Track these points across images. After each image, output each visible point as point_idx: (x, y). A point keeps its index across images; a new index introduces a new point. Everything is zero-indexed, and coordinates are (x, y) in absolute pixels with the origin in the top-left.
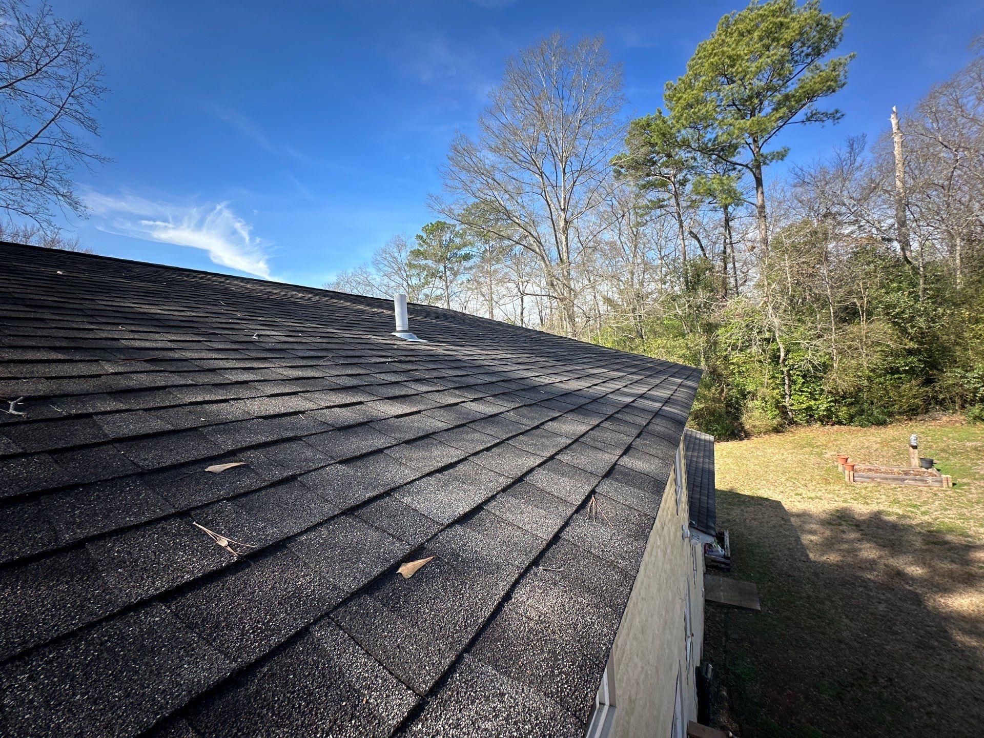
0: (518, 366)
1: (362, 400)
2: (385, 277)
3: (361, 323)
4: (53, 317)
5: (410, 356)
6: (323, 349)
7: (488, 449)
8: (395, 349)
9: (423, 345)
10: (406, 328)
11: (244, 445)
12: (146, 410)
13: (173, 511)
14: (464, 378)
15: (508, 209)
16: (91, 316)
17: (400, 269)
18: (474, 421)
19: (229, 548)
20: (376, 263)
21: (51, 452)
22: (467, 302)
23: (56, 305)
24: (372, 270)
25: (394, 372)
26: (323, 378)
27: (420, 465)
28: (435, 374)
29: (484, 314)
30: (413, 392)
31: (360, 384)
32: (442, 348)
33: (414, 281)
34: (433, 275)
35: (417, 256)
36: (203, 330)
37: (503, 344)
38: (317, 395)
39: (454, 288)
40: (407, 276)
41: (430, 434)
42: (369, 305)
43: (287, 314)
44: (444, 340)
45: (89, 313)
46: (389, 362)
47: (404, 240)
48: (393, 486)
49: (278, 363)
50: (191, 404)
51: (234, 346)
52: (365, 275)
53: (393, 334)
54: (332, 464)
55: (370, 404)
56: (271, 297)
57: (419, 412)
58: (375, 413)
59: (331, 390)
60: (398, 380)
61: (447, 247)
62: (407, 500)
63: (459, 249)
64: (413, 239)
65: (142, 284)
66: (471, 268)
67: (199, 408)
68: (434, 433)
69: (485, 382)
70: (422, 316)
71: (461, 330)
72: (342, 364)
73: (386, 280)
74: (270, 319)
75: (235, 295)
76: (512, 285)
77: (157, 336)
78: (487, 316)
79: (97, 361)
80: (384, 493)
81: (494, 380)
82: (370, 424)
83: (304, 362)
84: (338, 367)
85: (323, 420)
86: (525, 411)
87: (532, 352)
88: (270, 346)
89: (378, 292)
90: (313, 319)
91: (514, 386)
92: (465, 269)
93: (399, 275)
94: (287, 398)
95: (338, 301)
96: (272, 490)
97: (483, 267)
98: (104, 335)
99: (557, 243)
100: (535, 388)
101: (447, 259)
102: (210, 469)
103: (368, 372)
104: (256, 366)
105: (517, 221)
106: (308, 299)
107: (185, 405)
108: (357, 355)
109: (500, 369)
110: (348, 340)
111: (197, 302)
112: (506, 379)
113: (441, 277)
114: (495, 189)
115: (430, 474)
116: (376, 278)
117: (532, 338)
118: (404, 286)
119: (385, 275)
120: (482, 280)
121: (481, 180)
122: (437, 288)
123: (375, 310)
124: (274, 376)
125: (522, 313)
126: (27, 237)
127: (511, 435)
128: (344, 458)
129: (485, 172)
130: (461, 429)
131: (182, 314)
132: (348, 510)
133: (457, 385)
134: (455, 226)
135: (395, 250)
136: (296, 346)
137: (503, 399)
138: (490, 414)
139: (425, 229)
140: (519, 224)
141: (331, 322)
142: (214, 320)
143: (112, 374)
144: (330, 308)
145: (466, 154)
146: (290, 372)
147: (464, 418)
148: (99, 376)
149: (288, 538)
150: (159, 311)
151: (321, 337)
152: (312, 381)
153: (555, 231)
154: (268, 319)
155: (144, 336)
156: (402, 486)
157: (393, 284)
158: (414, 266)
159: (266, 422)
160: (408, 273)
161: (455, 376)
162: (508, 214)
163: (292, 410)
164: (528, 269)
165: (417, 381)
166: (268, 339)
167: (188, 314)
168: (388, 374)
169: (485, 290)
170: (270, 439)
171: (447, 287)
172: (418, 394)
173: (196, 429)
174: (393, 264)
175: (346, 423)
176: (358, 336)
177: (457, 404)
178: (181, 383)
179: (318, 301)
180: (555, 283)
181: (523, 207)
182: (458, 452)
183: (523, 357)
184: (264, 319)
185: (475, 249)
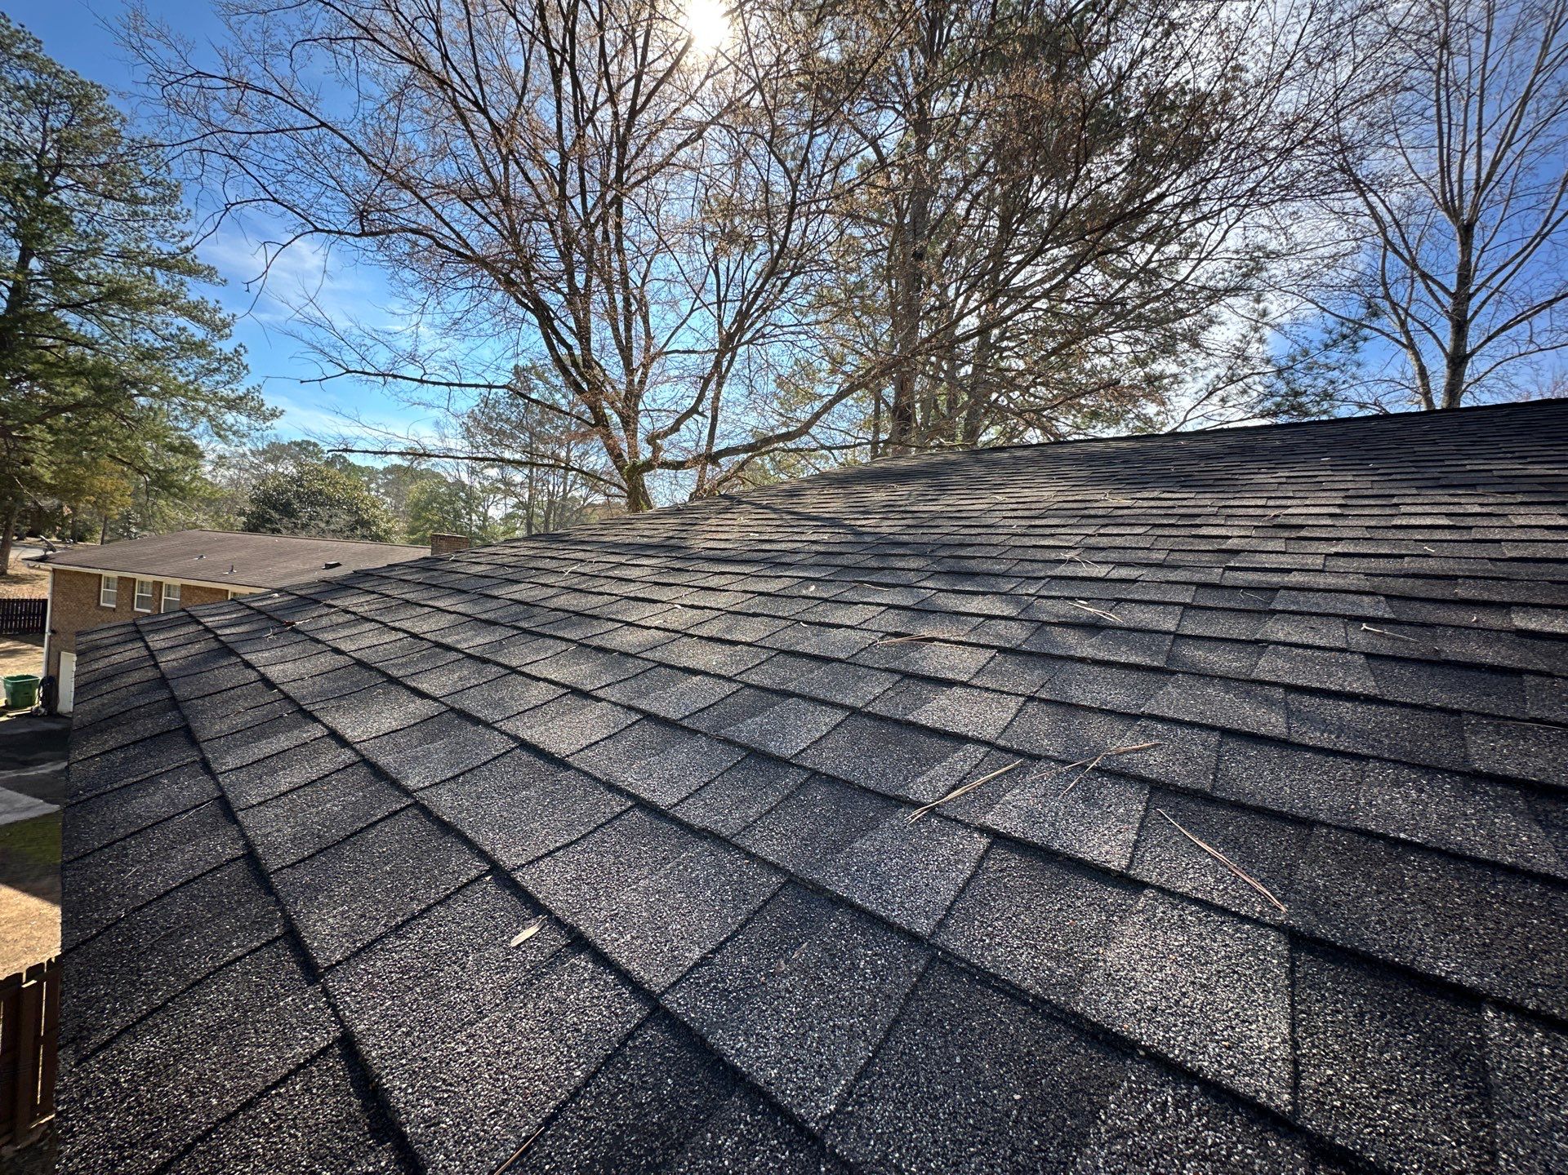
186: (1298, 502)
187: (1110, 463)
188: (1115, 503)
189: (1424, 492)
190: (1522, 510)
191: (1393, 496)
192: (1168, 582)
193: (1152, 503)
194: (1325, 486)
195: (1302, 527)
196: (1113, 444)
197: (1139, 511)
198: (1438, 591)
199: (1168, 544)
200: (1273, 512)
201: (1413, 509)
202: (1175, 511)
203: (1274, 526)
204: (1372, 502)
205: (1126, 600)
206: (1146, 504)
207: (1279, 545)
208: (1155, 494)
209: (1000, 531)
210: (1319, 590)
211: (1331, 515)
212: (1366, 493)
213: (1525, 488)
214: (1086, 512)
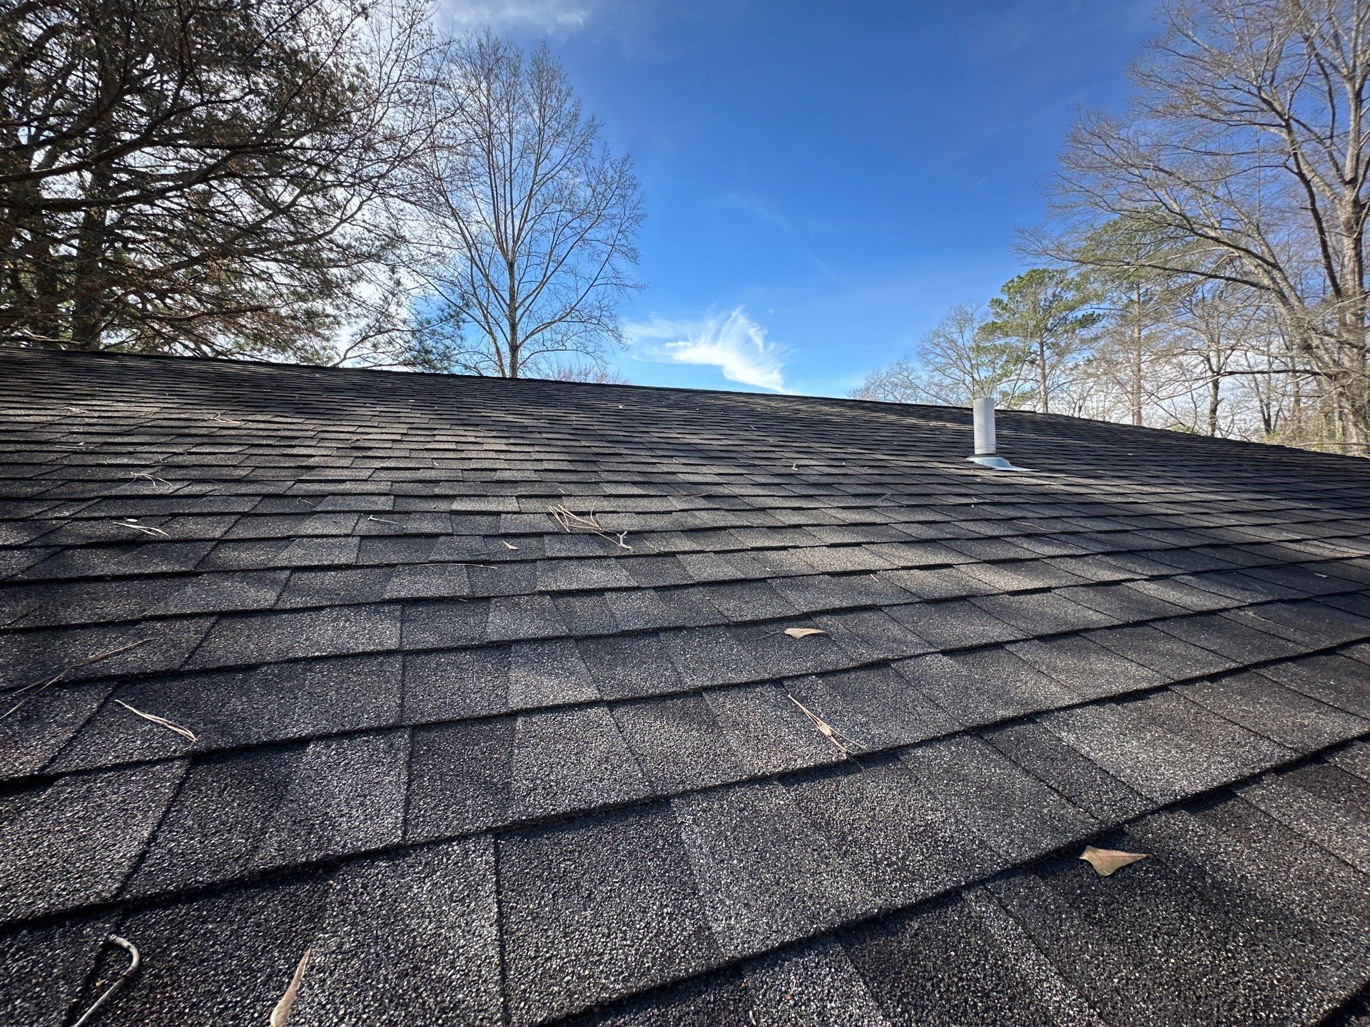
0: (1236, 517)
1: (950, 562)
2: (936, 373)
3: (918, 444)
4: (626, 452)
5: (1005, 495)
6: (875, 484)
7: (1213, 678)
8: (979, 483)
9: (1022, 476)
10: (992, 450)
11: (820, 607)
12: (715, 552)
13: (767, 676)
14: (1118, 536)
15: (1188, 215)
16: (651, 449)
17: (960, 357)
18: (1164, 619)
19: (833, 739)
20: (923, 354)
21: (656, 589)
22: (1084, 399)
23: (626, 439)
24: (916, 364)
25: (987, 520)
26: (887, 524)
27: (1077, 682)
28: (1059, 526)
29: (1122, 416)
30: (1028, 555)
31: (941, 536)
32: (1059, 481)
33: (984, 373)
34: (1019, 360)
35: (991, 333)
36: (742, 461)
37: (1189, 475)
38: (886, 549)
39: (1059, 376)
40: (972, 366)
41: (1080, 631)
42: (923, 417)
43: (822, 437)
44: (1059, 467)
45: (649, 446)
46: (975, 504)
47: (969, 310)
48: (1036, 707)
49: (825, 503)
50: (753, 549)
51: (776, 480)
52: (906, 373)
53: (970, 459)
54: (933, 653)
55: (963, 568)
56: (799, 416)
57: (1048, 590)
58: (974, 584)
59: (901, 543)
60: (996, 533)
61: (1047, 310)
62: (1068, 738)
63: (1072, 309)
64: (986, 307)
65: (680, 412)
66: (1096, 338)
67: (760, 555)
68: (1087, 630)
69: (1167, 546)
70: (1010, 429)
71: (1088, 450)
72: (908, 506)
73: (937, 377)
74: (805, 445)
75: (760, 416)
76: (1190, 360)
77: (704, 470)
78: (1128, 421)
79: (665, 496)
80: (1024, 716)
81: (1187, 542)
82: (972, 600)
83: (858, 502)
84: (903, 509)
85: (903, 586)
86: (1285, 612)
87: (1265, 488)
88: (812, 479)
89: (925, 395)
90: (853, 441)
91: (1240, 559)
92: (1083, 341)
93: (958, 367)
94: (850, 550)
95: (879, 414)
96: (862, 674)
97: (1123, 334)
98: (665, 469)
99: (1327, 256)
100: (1298, 566)
101: (1047, 330)
102: (789, 631)
103: (948, 519)
104: (804, 506)
105: (1213, 234)
106: (841, 415)
107: (747, 550)
108: (924, 492)
109: (1194, 523)
110: (907, 470)
111: (730, 428)
112: (1212, 541)
113: (1032, 362)
114: (1160, 185)
115: (1099, 702)
116: (922, 374)
117: (1257, 460)
118: (967, 382)
119: (937, 369)
120: (1120, 357)
121: (1129, 177)
122: (1026, 380)
123: (933, 423)
124: (826, 521)
125: (1214, 411)
126: (586, 375)
127: (1262, 658)
128: (948, 647)
129: (1138, 161)
130: (1140, 630)
131: (720, 443)
132: (974, 729)
133: (1109, 548)
134: (1064, 271)
135: (953, 330)
136: (842, 480)
137: (1220, 583)
138: (1199, 609)
139: (1007, 288)
140: (1216, 240)
141: (877, 445)
142: (750, 448)
143: (681, 511)
144: (871, 425)
145: (1097, 140)
146: (844, 515)
147: (1141, 611)
148: (670, 512)
149: (899, 747)
150: (700, 441)
151: (870, 467)
152: (873, 529)
153: (1322, 231)
154: (802, 445)
155: (694, 469)
156: (1052, 711)
157: (949, 381)
158: (986, 350)
159: (835, 580)
160: (974, 362)
161: (1099, 532)
162: (1188, 224)
163: (861, 568)
164: (1235, 323)
165: (1029, 536)
166: (808, 471)
167: (725, 442)
168: (979, 524)
169: (1125, 374)
170: (845, 604)
171: (1045, 377)
172: (1037, 559)
173: (764, 580)
174: (949, 352)
175: (937, 595)
176: (919, 464)
177: (1118, 582)
178: (738, 524)
179: (854, 417)
180: (1315, 342)
181: (1231, 203)
182: (1144, 672)
183: (1244, 500)
184: (798, 445)
185: (1106, 305)
186: (379, 430)
187: (239, 385)
188: (222, 423)
189: (454, 427)
190: (492, 440)
191: (436, 429)
192: (236, 495)
193: (262, 426)
194: (402, 420)
195: (370, 448)
196: (252, 368)
197: (244, 432)
198: (427, 490)
199: (254, 461)
200: (355, 437)
201: (444, 438)
202: (279, 433)
203: (352, 448)
204: (423, 433)
205: (183, 515)
206: (255, 425)
207: (347, 462)
208: (268, 418)
209: (57, 447)
210: (355, 494)
211: (393, 441)
212: (423, 426)
213: (499, 428)
214: (187, 431)
